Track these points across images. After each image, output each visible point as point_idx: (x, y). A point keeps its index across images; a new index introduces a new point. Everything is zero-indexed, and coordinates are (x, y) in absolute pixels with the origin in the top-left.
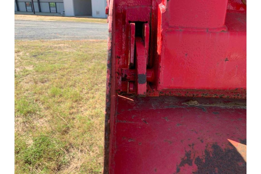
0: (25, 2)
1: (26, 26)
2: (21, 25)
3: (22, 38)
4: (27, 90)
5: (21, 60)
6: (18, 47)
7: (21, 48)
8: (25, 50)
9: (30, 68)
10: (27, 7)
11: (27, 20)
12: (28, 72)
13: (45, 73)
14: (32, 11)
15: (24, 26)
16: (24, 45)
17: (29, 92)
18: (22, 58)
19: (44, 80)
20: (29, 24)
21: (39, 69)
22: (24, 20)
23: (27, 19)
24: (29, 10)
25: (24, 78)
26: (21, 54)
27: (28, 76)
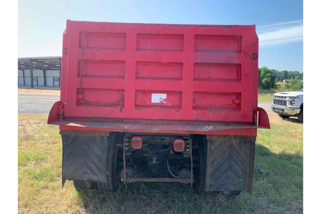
0: (53, 77)
1: (50, 101)
2: (45, 100)
3: (44, 112)
4: (41, 148)
5: (40, 130)
6: (39, 120)
7: (42, 121)
8: (45, 122)
9: (46, 135)
10: (55, 82)
11: (52, 96)
12: (44, 137)
13: (57, 138)
14: (59, 86)
15: (48, 101)
16: (44, 118)
17: (42, 149)
18: (41, 128)
19: (55, 142)
20: (53, 100)
21: (53, 135)
22: (49, 96)
23: (53, 94)
24: (56, 85)
25: (40, 141)
26: (41, 125)
27: (44, 140)
